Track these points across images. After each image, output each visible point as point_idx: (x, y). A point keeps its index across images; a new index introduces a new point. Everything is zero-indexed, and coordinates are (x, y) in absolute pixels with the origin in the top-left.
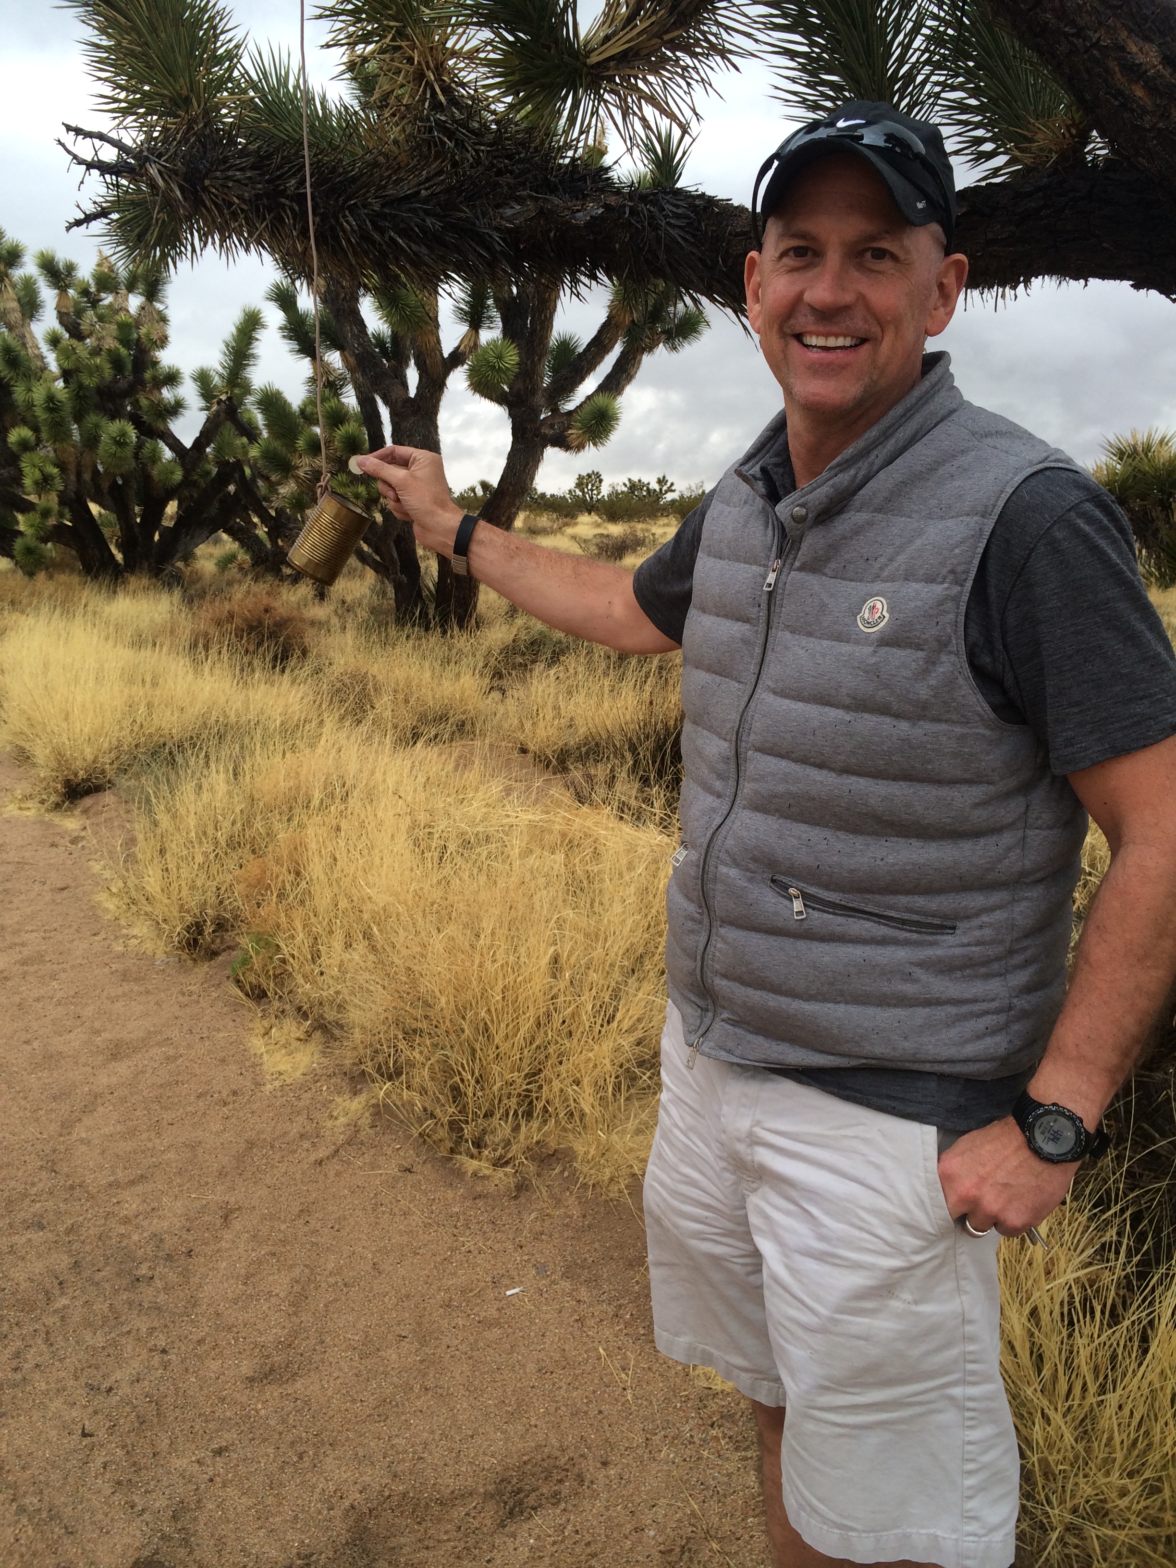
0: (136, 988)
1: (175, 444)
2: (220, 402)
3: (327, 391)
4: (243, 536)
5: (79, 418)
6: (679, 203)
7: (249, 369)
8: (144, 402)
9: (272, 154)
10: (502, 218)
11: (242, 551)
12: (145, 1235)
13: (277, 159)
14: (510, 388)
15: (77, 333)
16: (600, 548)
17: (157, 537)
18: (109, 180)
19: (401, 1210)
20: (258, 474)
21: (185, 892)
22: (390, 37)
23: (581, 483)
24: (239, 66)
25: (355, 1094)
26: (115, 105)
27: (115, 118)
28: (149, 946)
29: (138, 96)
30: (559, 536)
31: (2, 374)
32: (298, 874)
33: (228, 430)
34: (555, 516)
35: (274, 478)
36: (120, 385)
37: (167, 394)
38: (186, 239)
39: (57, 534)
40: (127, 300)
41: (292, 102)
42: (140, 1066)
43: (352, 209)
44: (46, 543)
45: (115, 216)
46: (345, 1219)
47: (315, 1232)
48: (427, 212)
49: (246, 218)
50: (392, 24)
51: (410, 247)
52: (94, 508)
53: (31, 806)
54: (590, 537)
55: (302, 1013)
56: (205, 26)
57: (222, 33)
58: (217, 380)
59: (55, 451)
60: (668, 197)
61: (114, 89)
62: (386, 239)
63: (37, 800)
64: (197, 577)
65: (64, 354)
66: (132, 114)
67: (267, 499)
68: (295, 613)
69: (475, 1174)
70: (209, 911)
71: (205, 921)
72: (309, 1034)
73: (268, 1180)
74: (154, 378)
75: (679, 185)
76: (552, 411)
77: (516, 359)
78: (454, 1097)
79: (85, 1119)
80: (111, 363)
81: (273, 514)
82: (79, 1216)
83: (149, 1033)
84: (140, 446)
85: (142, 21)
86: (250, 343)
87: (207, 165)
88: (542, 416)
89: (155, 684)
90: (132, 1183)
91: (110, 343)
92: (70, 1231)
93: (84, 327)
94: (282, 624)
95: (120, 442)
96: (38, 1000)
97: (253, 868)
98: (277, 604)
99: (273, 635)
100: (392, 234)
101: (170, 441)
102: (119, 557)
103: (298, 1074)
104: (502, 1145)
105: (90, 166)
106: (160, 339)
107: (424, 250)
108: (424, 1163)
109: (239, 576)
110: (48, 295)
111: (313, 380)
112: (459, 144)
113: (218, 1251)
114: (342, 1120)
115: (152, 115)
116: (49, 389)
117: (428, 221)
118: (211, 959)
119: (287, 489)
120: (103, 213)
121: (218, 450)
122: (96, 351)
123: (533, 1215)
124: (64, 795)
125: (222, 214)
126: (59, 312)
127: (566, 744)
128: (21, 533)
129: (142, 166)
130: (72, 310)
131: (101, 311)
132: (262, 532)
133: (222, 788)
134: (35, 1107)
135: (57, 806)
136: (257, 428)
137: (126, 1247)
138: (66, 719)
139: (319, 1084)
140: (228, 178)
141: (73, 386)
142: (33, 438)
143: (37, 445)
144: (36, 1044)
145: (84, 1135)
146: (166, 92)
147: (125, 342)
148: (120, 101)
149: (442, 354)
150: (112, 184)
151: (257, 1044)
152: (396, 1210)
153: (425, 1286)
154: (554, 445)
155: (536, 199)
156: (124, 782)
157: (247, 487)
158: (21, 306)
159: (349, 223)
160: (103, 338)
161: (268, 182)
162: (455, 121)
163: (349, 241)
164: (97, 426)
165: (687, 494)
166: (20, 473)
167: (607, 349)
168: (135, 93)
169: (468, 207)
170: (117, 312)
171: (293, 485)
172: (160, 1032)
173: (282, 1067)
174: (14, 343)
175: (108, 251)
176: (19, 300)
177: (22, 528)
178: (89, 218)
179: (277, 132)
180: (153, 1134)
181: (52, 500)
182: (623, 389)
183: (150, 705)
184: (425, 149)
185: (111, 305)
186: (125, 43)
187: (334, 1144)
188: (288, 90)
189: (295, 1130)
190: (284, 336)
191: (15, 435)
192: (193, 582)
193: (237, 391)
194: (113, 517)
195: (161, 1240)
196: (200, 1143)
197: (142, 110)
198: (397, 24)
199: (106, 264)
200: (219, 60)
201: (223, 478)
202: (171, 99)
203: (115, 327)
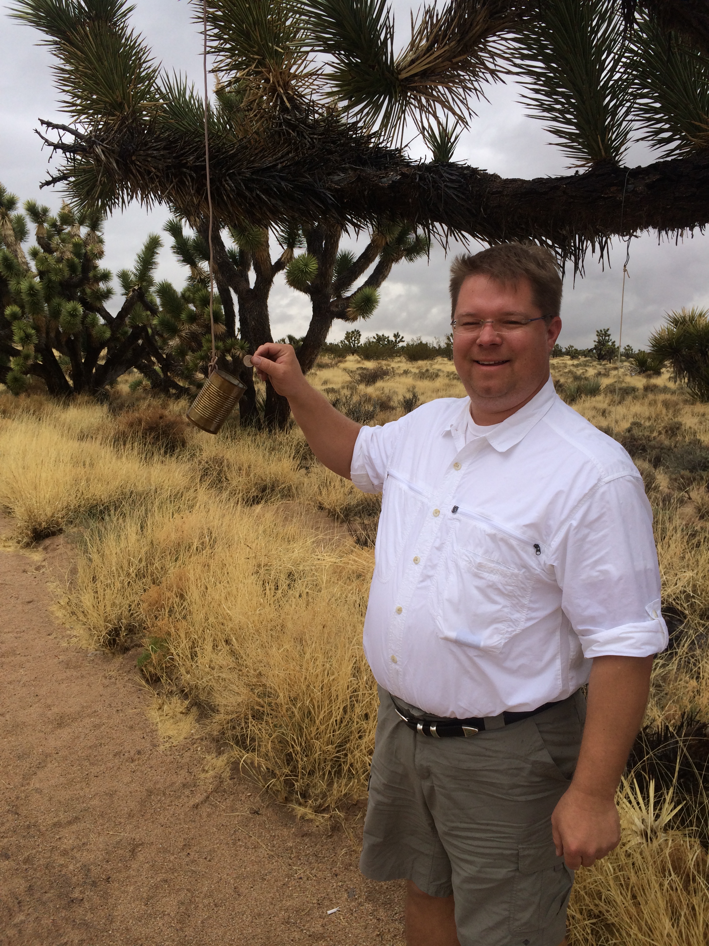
0: (75, 673)
1: (106, 315)
2: (134, 290)
3: (200, 285)
4: (146, 370)
5: (48, 299)
6: (453, 172)
7: (152, 271)
8: (88, 291)
9: (177, 140)
10: (331, 182)
11: (145, 379)
12: (78, 865)
13: (180, 144)
14: (312, 283)
15: (48, 249)
16: (361, 376)
17: (94, 371)
18: (68, 156)
19: (252, 844)
20: (155, 332)
21: (108, 609)
22: (254, 66)
23: (348, 336)
24: (154, 84)
25: (220, 754)
26: (74, 108)
27: (73, 116)
28: (84, 644)
29: (89, 102)
30: (336, 368)
31: (2, 274)
32: (182, 596)
33: (139, 307)
34: (333, 356)
35: (166, 335)
36: (74, 280)
37: (102, 286)
38: (119, 194)
39: (34, 369)
40: (79, 229)
41: (188, 106)
42: (77, 732)
43: (231, 176)
44: (26, 375)
45: (72, 179)
46: (214, 851)
47: (193, 861)
48: (282, 178)
49: (159, 182)
50: (256, 57)
51: (270, 201)
52: (56, 353)
53: (11, 544)
54: (355, 369)
55: (184, 694)
56: (133, 58)
57: (144, 62)
58: (132, 277)
59: (34, 319)
60: (445, 168)
61: (74, 97)
62: (254, 195)
63: (15, 541)
64: (118, 395)
65: (41, 262)
66: (84, 114)
67: (161, 348)
68: (178, 418)
69: (302, 818)
70: (124, 621)
71: (121, 627)
72: (188, 709)
73: (162, 820)
74: (95, 276)
75: (451, 160)
76: (337, 297)
77: (316, 266)
78: (287, 760)
79: (39, 773)
80: (68, 267)
81: (165, 356)
82: (32, 850)
83: (83, 707)
84: (85, 316)
85: (93, 55)
86: (153, 256)
87: (134, 146)
88: (331, 300)
89: (92, 465)
90: (70, 823)
91: (68, 255)
92: (27, 861)
93: (53, 244)
94: (171, 425)
95: (73, 314)
96: (10, 683)
97: (153, 591)
98: (167, 413)
99: (165, 433)
100: (258, 192)
101: (104, 313)
102: (71, 383)
103: (182, 738)
104: (321, 796)
105: (56, 147)
106: (99, 253)
107: (280, 203)
108: (267, 807)
109: (143, 395)
110: (31, 227)
111: (191, 278)
112: (300, 134)
113: (127, 877)
114: (211, 773)
115: (97, 115)
116: (31, 283)
117: (283, 184)
118: (124, 653)
119: (174, 342)
120: (64, 177)
121: (133, 319)
122: (60, 260)
123: (343, 852)
124: (33, 538)
125: (143, 179)
126: (38, 237)
127: (348, 504)
128: (11, 369)
129: (91, 147)
130: (45, 235)
131: (63, 236)
132: (157, 368)
133: (133, 537)
134: (6, 764)
135: (28, 545)
136: (156, 305)
137: (64, 875)
138: (35, 488)
139: (195, 746)
140: (148, 155)
141: (45, 281)
142: (20, 312)
143: (23, 316)
144: (8, 717)
145: (37, 786)
146: (107, 100)
147: (77, 254)
148: (76, 105)
149: (270, 263)
150: (71, 158)
151: (154, 715)
152: (249, 844)
153: (271, 907)
154: (338, 317)
155: (355, 170)
156: (72, 530)
157: (149, 340)
158: (15, 233)
159: (229, 184)
160: (64, 252)
161: (174, 158)
162: (297, 119)
163: (228, 196)
164: (59, 305)
165: (411, 343)
166: (12, 333)
167: (371, 260)
168: (86, 100)
169: (309, 174)
170: (73, 236)
171: (178, 340)
172: (90, 707)
173: (171, 733)
174: (10, 255)
175: (68, 201)
176: (14, 230)
177: (12, 366)
178: (55, 180)
179: (179, 126)
180: (84, 784)
181: (31, 349)
182: (380, 284)
183: (88, 480)
184: (276, 137)
185: (69, 233)
186: (81, 68)
187: (206, 792)
188: (185, 99)
189: (179, 780)
190: (174, 252)
191: (8, 311)
192: (116, 399)
193: (144, 284)
194: (67, 359)
195: (89, 870)
196: (116, 791)
197: (91, 111)
198: (259, 57)
199: (67, 208)
200: (142, 80)
201: (135, 336)
202: (110, 104)
203: (71, 246)
